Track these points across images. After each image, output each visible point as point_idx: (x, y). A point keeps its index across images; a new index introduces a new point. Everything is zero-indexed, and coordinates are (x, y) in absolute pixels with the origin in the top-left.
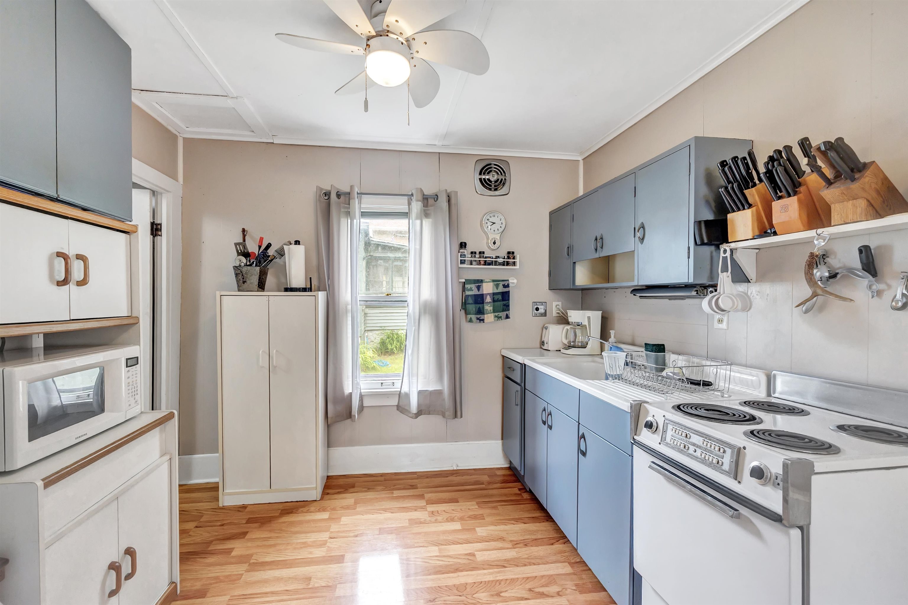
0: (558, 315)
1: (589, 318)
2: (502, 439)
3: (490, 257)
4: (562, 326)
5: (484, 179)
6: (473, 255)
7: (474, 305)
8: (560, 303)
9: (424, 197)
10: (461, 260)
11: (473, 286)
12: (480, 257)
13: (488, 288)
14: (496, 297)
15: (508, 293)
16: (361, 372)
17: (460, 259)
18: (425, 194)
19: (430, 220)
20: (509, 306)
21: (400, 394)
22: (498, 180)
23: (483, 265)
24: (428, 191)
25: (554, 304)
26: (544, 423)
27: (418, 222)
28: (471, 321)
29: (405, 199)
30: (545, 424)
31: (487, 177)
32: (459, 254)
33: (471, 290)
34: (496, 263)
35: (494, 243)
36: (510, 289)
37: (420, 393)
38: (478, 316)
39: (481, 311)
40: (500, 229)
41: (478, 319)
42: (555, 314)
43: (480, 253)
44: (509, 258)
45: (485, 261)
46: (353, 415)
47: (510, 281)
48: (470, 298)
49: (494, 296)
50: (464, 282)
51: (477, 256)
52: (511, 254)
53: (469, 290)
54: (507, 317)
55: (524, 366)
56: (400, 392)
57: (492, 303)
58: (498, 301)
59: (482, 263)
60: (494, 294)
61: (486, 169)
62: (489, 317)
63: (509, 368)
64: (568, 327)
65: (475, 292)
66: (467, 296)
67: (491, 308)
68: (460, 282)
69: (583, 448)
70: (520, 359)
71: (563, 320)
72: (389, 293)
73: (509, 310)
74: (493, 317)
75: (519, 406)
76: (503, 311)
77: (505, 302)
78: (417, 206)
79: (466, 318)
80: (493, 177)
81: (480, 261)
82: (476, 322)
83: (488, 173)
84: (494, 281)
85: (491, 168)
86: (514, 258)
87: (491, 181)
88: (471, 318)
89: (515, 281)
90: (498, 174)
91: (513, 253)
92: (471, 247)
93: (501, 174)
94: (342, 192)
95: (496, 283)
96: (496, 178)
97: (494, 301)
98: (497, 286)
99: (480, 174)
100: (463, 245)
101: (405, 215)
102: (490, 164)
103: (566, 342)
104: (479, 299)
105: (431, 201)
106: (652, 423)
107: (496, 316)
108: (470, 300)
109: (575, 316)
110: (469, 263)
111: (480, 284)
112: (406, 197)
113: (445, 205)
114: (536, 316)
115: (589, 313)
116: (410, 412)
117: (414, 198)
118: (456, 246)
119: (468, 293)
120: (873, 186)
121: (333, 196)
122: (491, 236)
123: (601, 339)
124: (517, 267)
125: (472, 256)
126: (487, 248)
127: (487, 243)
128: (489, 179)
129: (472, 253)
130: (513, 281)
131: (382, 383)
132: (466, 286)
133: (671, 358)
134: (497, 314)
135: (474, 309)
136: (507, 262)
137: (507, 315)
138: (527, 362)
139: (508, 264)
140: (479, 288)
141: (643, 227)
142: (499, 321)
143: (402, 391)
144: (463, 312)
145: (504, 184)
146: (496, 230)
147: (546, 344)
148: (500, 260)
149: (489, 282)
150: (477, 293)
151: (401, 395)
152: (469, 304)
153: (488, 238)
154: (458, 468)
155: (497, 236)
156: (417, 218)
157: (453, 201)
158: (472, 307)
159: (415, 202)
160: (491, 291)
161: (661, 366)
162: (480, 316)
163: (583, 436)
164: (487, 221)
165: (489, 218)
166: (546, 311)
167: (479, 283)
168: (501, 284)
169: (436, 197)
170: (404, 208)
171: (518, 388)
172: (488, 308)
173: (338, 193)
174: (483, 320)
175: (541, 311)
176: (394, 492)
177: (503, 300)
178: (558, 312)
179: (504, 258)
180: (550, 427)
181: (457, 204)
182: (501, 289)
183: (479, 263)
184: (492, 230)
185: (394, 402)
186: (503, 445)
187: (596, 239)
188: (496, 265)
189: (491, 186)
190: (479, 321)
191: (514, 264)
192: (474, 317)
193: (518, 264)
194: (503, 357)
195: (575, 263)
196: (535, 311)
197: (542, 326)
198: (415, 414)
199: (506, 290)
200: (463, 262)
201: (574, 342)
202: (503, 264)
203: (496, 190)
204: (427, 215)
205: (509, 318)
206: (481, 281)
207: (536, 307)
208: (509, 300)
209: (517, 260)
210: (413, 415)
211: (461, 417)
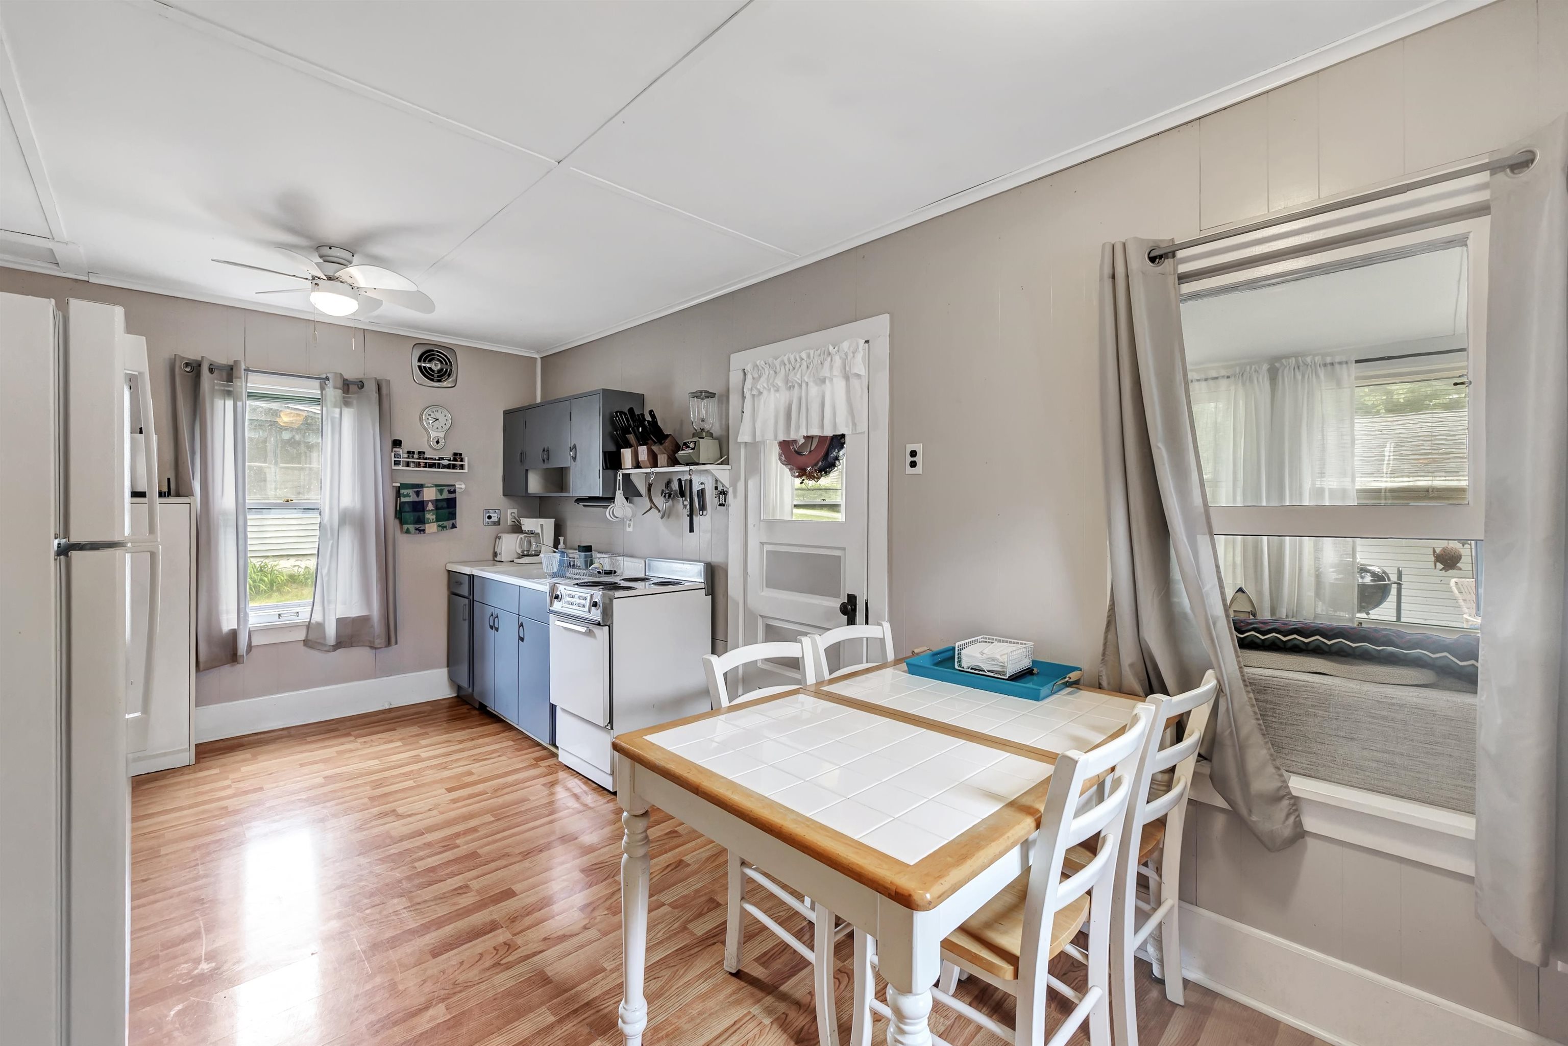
0: (513, 523)
1: (542, 526)
2: (448, 666)
3: (431, 459)
4: (515, 535)
5: (425, 367)
6: (411, 455)
7: (412, 514)
8: (515, 511)
9: (345, 382)
10: (395, 461)
11: (411, 492)
12: (419, 458)
13: (429, 494)
14: (440, 505)
15: (454, 500)
16: (252, 599)
17: (393, 459)
18: (345, 377)
19: (352, 410)
20: (455, 514)
21: (309, 626)
22: (442, 369)
23: (423, 467)
24: (350, 375)
25: (509, 511)
26: (492, 627)
27: (337, 410)
28: (408, 532)
29: (317, 383)
30: (492, 629)
31: (428, 365)
32: (393, 454)
33: (408, 495)
34: (439, 466)
35: (438, 442)
36: (458, 495)
37: (340, 621)
38: (418, 526)
39: (421, 521)
40: (444, 426)
41: (417, 529)
42: (509, 522)
43: (419, 453)
44: (455, 460)
45: (426, 463)
46: (240, 656)
47: (457, 486)
48: (407, 505)
49: (437, 503)
50: (399, 487)
51: (416, 456)
52: (457, 456)
53: (405, 496)
54: (454, 526)
55: (472, 577)
56: (310, 622)
57: (435, 512)
58: (442, 508)
59: (422, 464)
60: (437, 500)
61: (428, 355)
62: (432, 528)
63: (457, 582)
64: (522, 536)
65: (413, 498)
66: (402, 504)
67: (434, 517)
68: (393, 486)
69: (522, 635)
70: (467, 570)
71: (517, 529)
72: (289, 499)
73: (456, 519)
74: (436, 526)
75: (467, 621)
76: (449, 519)
77: (451, 510)
78: (333, 393)
79: (402, 528)
80: (435, 365)
81: (419, 462)
82: (415, 533)
83: (430, 361)
84: (436, 486)
85: (434, 355)
86: (462, 461)
87: (433, 371)
88: (408, 529)
89: (463, 486)
90: (441, 362)
91: (461, 454)
92: (407, 446)
93: (446, 364)
94: (216, 365)
95: (440, 488)
96: (439, 367)
97: (437, 508)
98: (441, 492)
99: (419, 360)
100: (397, 443)
101: (318, 401)
102: (433, 351)
103: (519, 551)
104: (419, 507)
105: (353, 388)
106: (558, 595)
107: (439, 526)
108: (407, 508)
109: (528, 524)
110: (405, 464)
111: (419, 490)
112: (318, 381)
113: (375, 396)
114: (488, 524)
115: (542, 521)
116: (325, 645)
117: (330, 384)
118: (389, 444)
119: (403, 499)
120: (671, 448)
121: (205, 370)
122: (433, 434)
123: (554, 548)
124: (466, 470)
125: (409, 456)
126: (428, 447)
127: (429, 441)
128: (430, 368)
129: (409, 452)
130: (460, 486)
131: (279, 615)
132: (402, 491)
133: (595, 555)
134: (440, 523)
135: (412, 518)
136: (453, 464)
137: (453, 524)
138: (475, 572)
139: (454, 467)
140: (418, 494)
141: (575, 447)
142: (443, 532)
143: (312, 621)
144: (397, 522)
145: (449, 375)
146: (440, 428)
147: (498, 556)
148: (446, 462)
149: (431, 487)
150: (417, 499)
151: (311, 625)
152: (405, 512)
153: (429, 437)
154: (392, 707)
155: (442, 435)
156: (335, 406)
157: (384, 391)
158: (409, 516)
159: (331, 389)
160: (433, 497)
161: (589, 562)
162: (420, 526)
163: (521, 625)
164: (428, 417)
165: (430, 413)
166: (500, 518)
167: (418, 488)
168: (446, 489)
169: (361, 385)
170: (316, 393)
171: (466, 601)
172: (430, 516)
173: (211, 367)
174: (424, 531)
175: (495, 518)
176: (307, 738)
177: (448, 507)
178: (513, 520)
179: (449, 460)
180: (497, 629)
181: (389, 395)
182: (445, 495)
183: (418, 465)
184: (435, 428)
185: (301, 635)
186: (449, 672)
187: (544, 451)
188: (439, 467)
189: (433, 376)
190: (418, 532)
191: (462, 467)
192: (411, 527)
193: (466, 467)
194: (449, 571)
195: (527, 470)
196: (487, 520)
197: (494, 536)
198: (333, 646)
199: (452, 496)
200: (397, 463)
201: (528, 551)
202: (448, 467)
203: (439, 381)
204: (347, 404)
205: (456, 527)
206: (422, 486)
207: (488, 515)
208: (455, 507)
209: (466, 463)
210: (331, 647)
211: (396, 643)
